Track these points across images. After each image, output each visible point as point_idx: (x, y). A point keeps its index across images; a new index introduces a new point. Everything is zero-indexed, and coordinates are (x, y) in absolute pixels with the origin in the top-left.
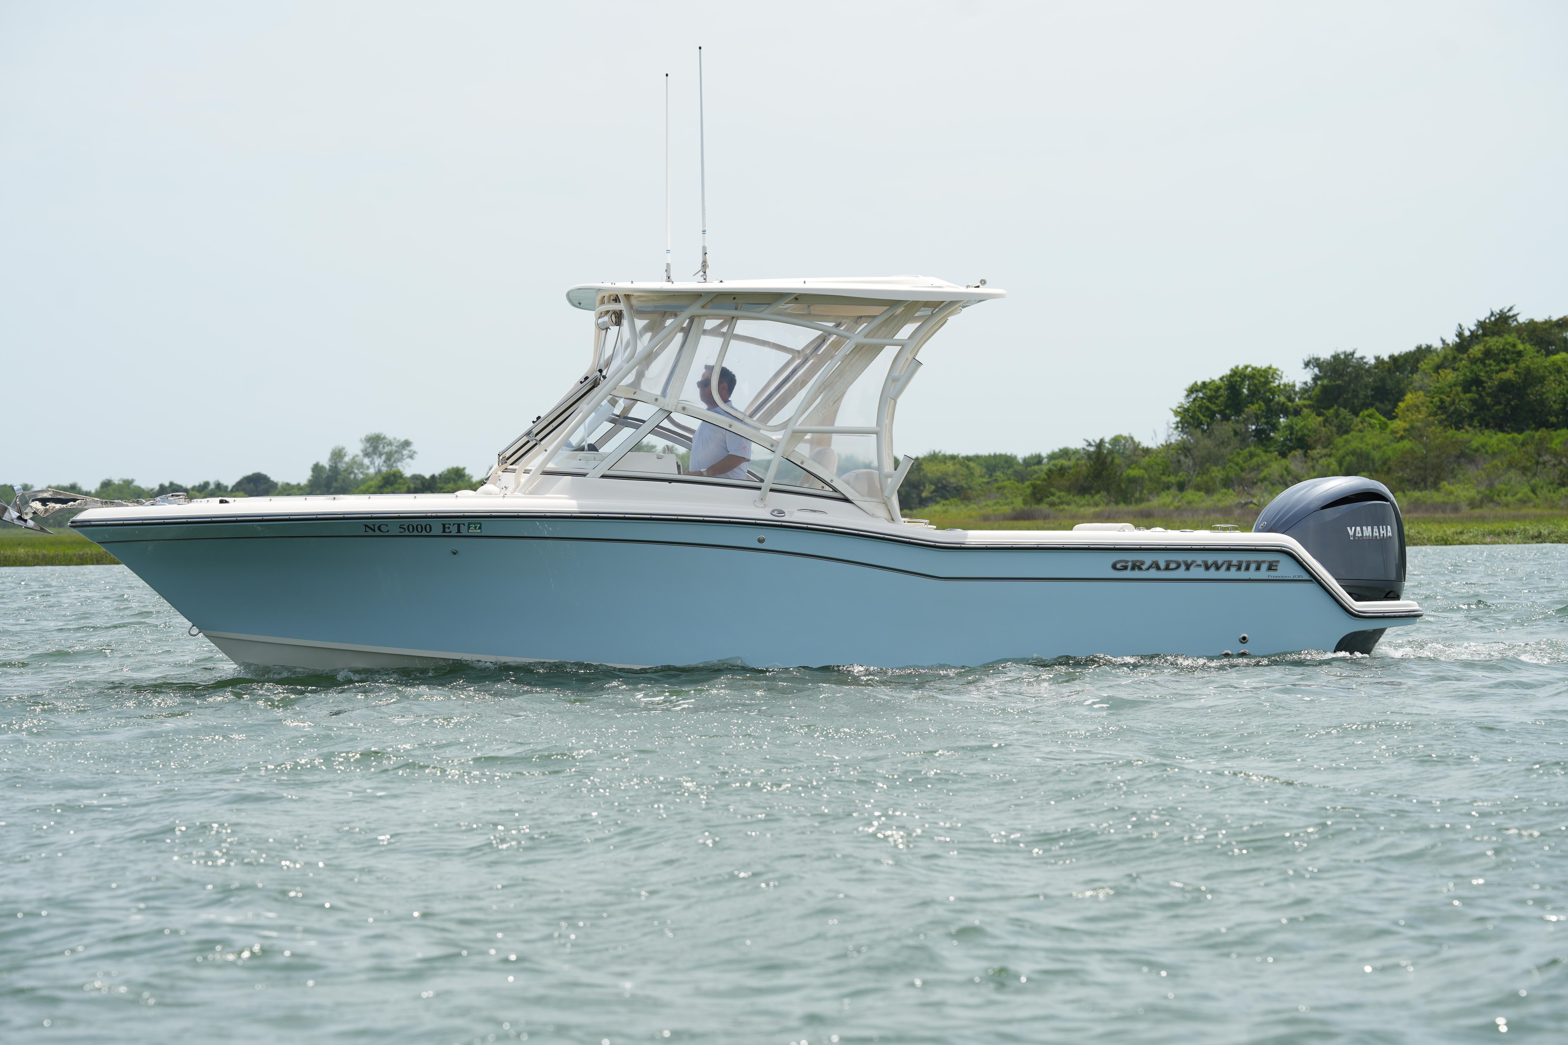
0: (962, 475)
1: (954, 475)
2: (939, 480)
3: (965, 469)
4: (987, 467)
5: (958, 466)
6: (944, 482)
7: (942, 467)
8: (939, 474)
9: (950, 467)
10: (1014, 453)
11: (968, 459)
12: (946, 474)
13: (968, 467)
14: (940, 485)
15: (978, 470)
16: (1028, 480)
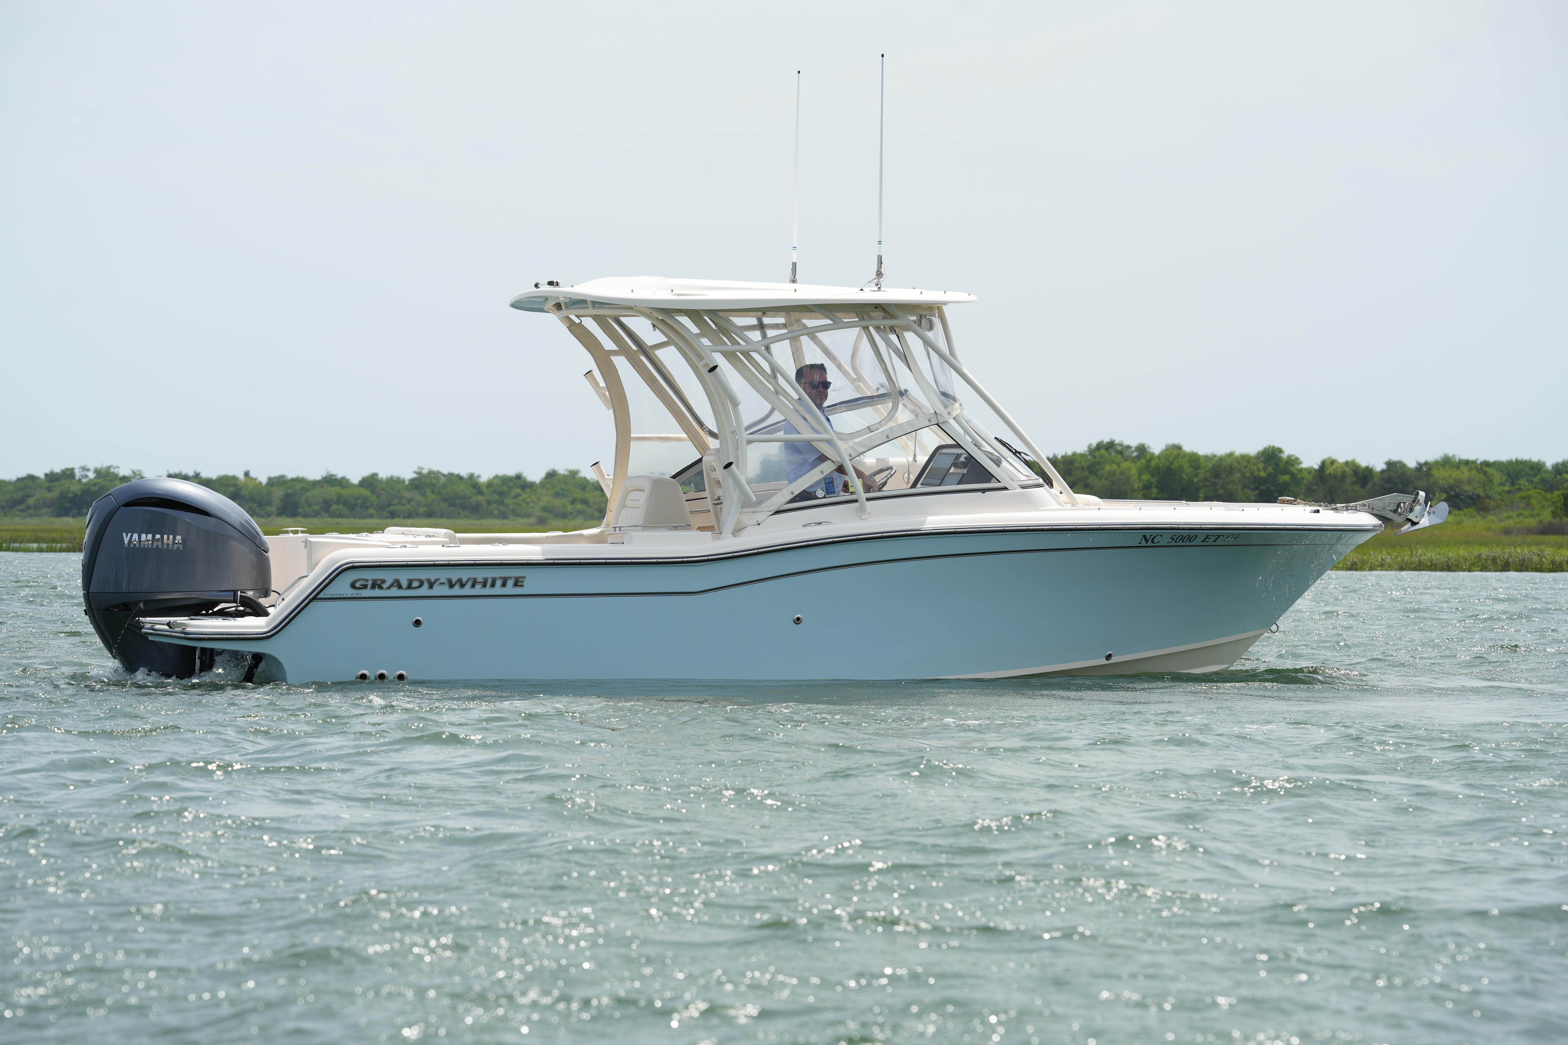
0: (1479, 482)
1: (1469, 482)
2: (1452, 488)
3: (1482, 475)
4: (1509, 475)
5: (1474, 472)
6: (1457, 490)
7: (1456, 474)
8: (1451, 481)
9: (1465, 474)
10: (1543, 460)
11: (1486, 464)
12: (1459, 482)
13: (1485, 473)
14: (1453, 493)
15: (1498, 477)
16: (1558, 489)
